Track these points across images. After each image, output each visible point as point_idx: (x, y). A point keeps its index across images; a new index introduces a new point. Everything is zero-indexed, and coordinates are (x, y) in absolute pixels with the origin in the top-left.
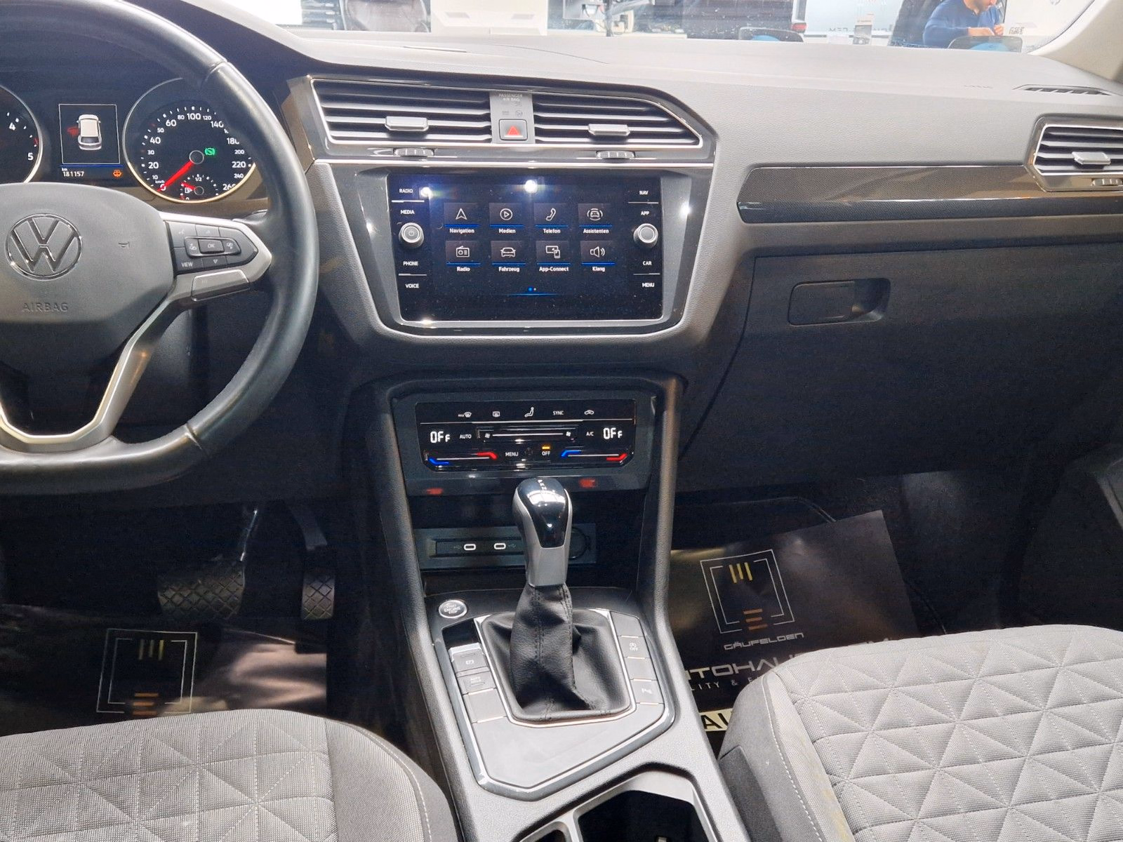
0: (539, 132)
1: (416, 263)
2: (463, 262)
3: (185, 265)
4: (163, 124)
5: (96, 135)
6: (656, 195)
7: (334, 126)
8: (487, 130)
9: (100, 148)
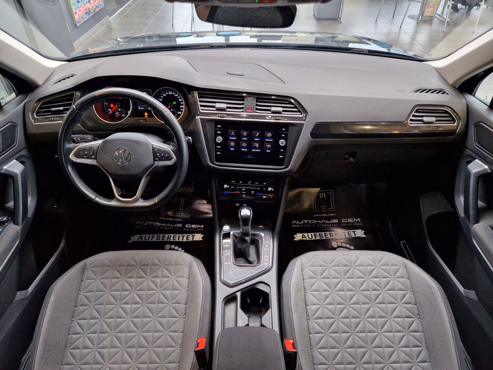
0: (257, 109)
1: (220, 147)
2: (232, 147)
3: (156, 159)
4: (162, 95)
6: (287, 130)
7: (201, 106)
8: (242, 108)
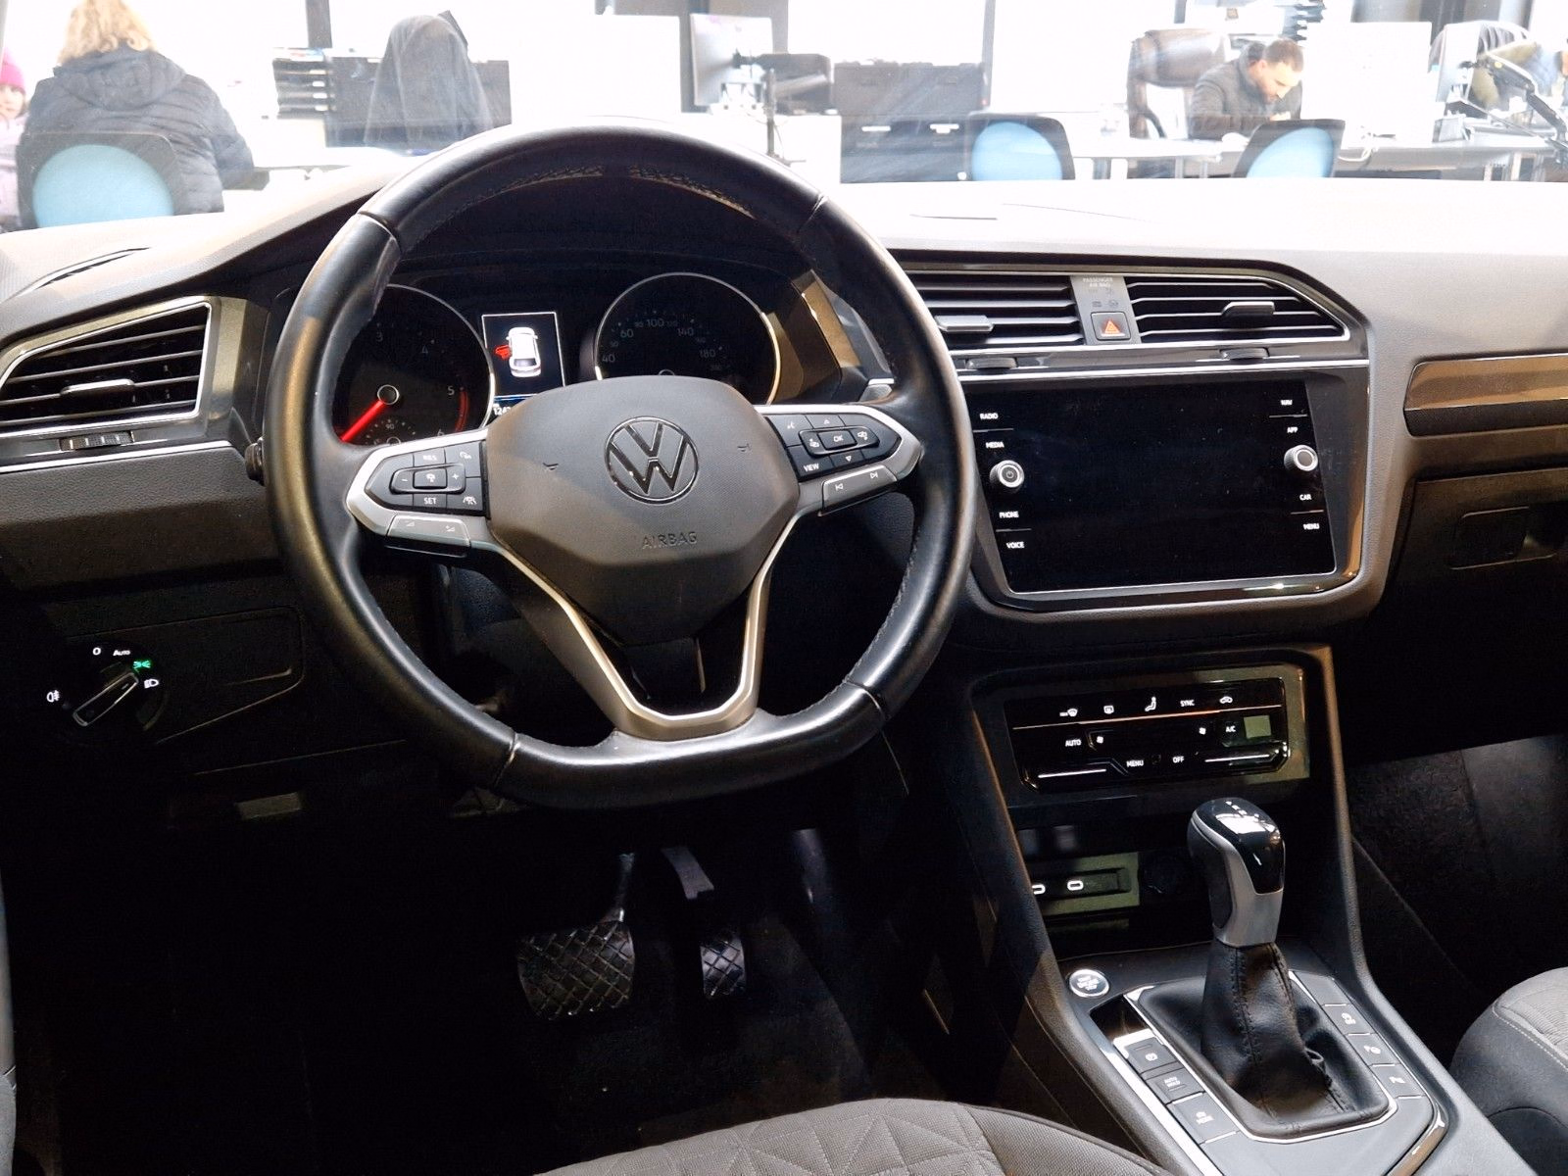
5: (531, 357)
9: (538, 373)
